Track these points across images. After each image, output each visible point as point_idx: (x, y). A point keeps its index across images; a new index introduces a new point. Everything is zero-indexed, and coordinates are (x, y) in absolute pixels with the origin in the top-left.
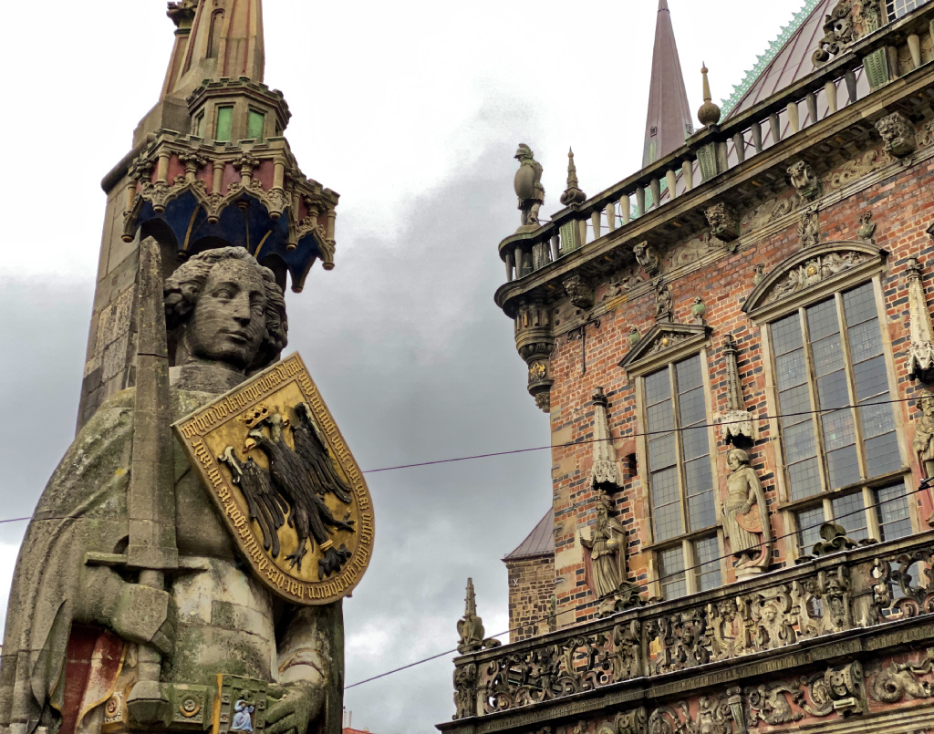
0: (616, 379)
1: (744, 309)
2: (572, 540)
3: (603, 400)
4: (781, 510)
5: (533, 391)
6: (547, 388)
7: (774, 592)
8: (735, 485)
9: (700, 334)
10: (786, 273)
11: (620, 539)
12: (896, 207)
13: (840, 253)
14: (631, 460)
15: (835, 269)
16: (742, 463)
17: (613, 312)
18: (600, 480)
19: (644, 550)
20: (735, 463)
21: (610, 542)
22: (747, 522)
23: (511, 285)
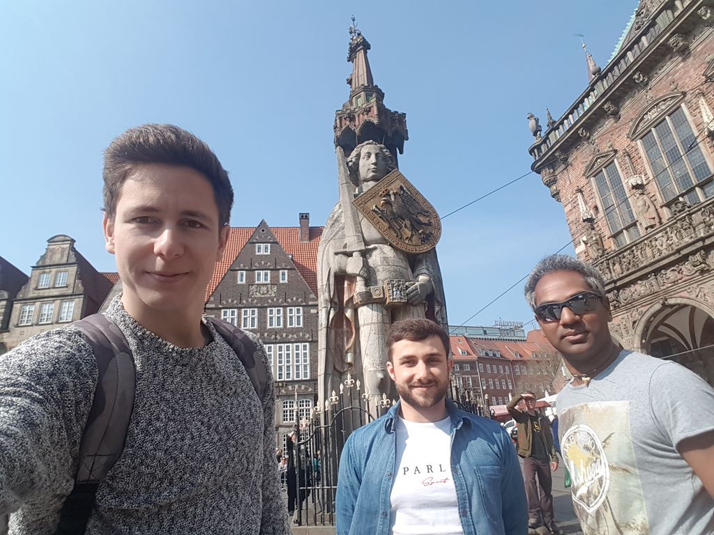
0: (583, 181)
1: (628, 138)
2: (580, 242)
3: (580, 191)
4: (661, 207)
5: (553, 196)
6: (558, 193)
7: (660, 234)
8: (640, 203)
9: (612, 153)
10: (643, 117)
11: (598, 237)
12: (686, 72)
13: (664, 100)
14: (596, 208)
15: (663, 107)
16: (641, 194)
17: (576, 158)
18: (584, 218)
19: (608, 238)
20: (638, 195)
21: (594, 238)
22: (647, 215)
23: (536, 162)
